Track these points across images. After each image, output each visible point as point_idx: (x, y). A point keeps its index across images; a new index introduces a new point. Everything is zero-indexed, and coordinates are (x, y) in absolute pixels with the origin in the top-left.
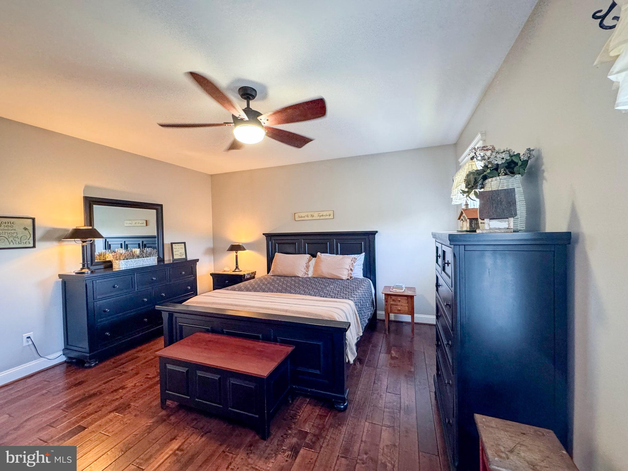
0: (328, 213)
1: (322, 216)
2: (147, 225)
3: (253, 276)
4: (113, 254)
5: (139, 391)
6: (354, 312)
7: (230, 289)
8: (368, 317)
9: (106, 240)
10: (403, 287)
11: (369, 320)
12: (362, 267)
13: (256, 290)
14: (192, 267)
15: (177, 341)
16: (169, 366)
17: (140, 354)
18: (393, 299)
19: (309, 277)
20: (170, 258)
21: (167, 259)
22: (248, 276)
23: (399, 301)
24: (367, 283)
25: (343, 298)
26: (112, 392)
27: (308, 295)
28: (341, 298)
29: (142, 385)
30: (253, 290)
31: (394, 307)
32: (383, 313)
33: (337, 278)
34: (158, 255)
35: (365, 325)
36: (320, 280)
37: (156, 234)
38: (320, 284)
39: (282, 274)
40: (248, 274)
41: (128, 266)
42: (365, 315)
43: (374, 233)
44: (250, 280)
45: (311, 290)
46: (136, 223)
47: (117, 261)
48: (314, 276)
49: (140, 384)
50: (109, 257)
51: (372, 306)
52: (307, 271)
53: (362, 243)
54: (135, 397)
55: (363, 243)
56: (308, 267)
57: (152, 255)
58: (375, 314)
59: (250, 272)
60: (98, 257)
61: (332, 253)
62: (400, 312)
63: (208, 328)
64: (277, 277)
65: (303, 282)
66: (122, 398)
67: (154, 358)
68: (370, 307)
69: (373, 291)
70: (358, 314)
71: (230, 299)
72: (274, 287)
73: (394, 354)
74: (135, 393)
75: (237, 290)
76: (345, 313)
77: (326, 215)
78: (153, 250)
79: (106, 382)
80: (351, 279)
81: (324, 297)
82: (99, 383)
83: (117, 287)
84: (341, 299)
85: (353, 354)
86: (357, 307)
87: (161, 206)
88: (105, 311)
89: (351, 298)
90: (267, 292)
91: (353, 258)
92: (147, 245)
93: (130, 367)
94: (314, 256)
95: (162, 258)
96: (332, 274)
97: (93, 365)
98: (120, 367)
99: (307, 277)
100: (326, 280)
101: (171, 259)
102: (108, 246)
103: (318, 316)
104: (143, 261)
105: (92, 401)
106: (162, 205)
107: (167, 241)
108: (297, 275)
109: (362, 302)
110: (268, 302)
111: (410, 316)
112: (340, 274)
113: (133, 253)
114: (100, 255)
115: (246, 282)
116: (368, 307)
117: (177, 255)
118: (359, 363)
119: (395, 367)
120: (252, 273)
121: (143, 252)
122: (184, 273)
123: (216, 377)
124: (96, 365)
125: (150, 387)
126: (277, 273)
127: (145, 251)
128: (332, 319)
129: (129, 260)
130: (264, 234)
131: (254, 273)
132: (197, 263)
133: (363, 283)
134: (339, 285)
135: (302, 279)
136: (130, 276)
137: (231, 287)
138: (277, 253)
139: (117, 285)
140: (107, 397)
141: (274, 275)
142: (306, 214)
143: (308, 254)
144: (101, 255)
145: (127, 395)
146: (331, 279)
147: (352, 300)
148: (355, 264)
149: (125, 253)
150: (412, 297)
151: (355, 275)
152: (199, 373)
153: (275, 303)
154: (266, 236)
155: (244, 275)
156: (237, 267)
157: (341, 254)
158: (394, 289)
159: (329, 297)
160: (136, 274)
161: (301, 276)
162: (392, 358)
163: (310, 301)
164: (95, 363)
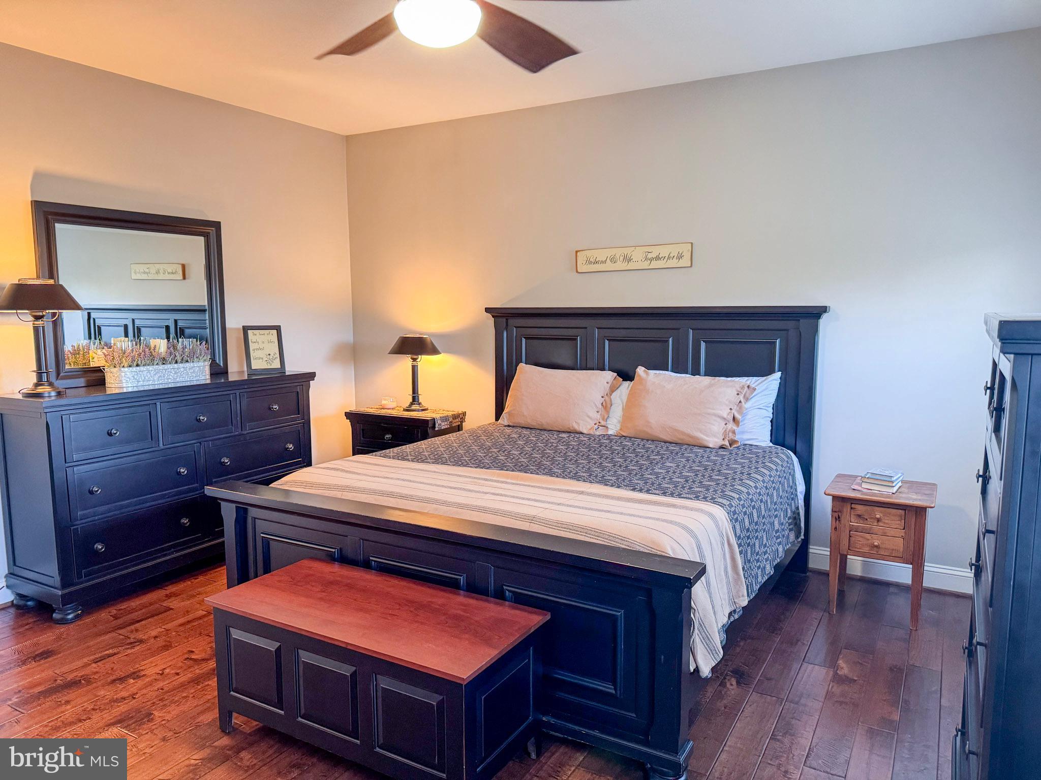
0: (674, 250)
1: (658, 258)
2: (184, 278)
3: (459, 425)
4: (104, 351)
5: (171, 686)
6: (725, 539)
7: (391, 454)
8: (774, 559)
9: (89, 314)
10: (894, 479)
11: (776, 567)
12: (769, 414)
13: (458, 462)
14: (298, 392)
15: (256, 576)
16: (236, 634)
17: (174, 603)
18: (859, 513)
19: (609, 436)
20: (242, 366)
21: (236, 371)
22: (443, 424)
23: (878, 520)
24: (782, 460)
25: (697, 498)
26: (113, 681)
27: (599, 482)
28: (692, 496)
29: (178, 674)
30: (452, 460)
31: (860, 539)
32: (826, 551)
33: (692, 441)
34: (213, 360)
35: (762, 579)
36: (639, 445)
37: (204, 302)
38: (637, 456)
39: (534, 424)
40: (445, 419)
41: (140, 384)
42: (765, 553)
43: (815, 314)
44: (447, 436)
45: (609, 471)
46: (158, 272)
47: (115, 370)
48: (624, 434)
49: (173, 672)
50: (97, 359)
51: (790, 530)
52: (603, 419)
53: (775, 343)
54: (163, 699)
55: (778, 341)
56: (606, 407)
57: (197, 358)
58: (801, 555)
59: (450, 414)
60: (72, 360)
61: (679, 368)
62: (876, 552)
63: (333, 550)
64: (519, 430)
65: (589, 447)
66: (134, 698)
67: (204, 616)
68: (786, 532)
69: (801, 488)
70: (740, 545)
71: (392, 481)
72: (508, 455)
73: (844, 668)
74: (162, 689)
75: (410, 457)
76: (694, 536)
77: (669, 258)
78: (199, 343)
79: (101, 659)
80: (732, 448)
81: (641, 490)
82: (85, 660)
83: (117, 434)
84: (691, 499)
85: (711, 651)
86: (738, 527)
87: (217, 225)
88: (91, 492)
89: (720, 500)
90: (488, 468)
91: (743, 387)
92: (187, 331)
93: (152, 630)
94: (627, 376)
95: (222, 365)
96: (676, 430)
97: (70, 617)
98: (129, 628)
99: (604, 436)
100: (656, 447)
101: (245, 369)
102: (94, 331)
103: (617, 540)
104: (176, 373)
105: (72, 694)
106: (220, 222)
107: (234, 321)
108: (576, 427)
109: (755, 515)
110: (486, 493)
111: (911, 566)
112: (701, 432)
113: (152, 350)
114: (76, 352)
115: (437, 440)
116: (777, 531)
117: (260, 358)
118: (734, 683)
119: (841, 703)
120: (455, 417)
121: (175, 348)
122: (276, 407)
123: (346, 670)
124: (77, 617)
125: (196, 681)
126: (521, 421)
127: (180, 346)
128: (655, 551)
129: (142, 368)
130: (488, 310)
131: (461, 417)
132: (311, 382)
133: (767, 460)
134: (694, 462)
135: (590, 439)
136: (147, 408)
137: (396, 450)
138: (522, 366)
139: (117, 430)
140: (102, 693)
141: (511, 424)
142: (609, 253)
143: (610, 370)
144: (79, 354)
145: (144, 691)
146: (671, 443)
147: (722, 505)
148: (747, 405)
149: (132, 350)
150: (919, 512)
151: (746, 436)
152: (306, 657)
153: (503, 498)
154: (493, 316)
155: (434, 419)
156: (415, 399)
157: (711, 373)
158: (864, 485)
159: (657, 492)
160: (158, 404)
161: (585, 431)
162: (838, 679)
163: (599, 500)
164: (75, 614)
